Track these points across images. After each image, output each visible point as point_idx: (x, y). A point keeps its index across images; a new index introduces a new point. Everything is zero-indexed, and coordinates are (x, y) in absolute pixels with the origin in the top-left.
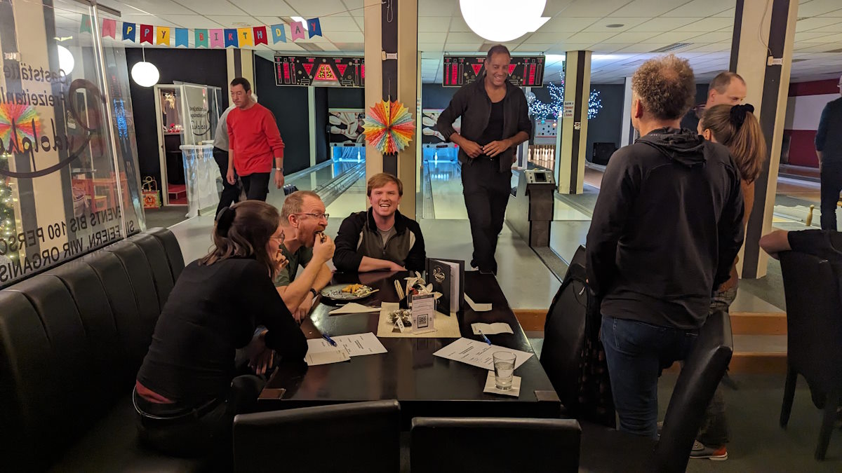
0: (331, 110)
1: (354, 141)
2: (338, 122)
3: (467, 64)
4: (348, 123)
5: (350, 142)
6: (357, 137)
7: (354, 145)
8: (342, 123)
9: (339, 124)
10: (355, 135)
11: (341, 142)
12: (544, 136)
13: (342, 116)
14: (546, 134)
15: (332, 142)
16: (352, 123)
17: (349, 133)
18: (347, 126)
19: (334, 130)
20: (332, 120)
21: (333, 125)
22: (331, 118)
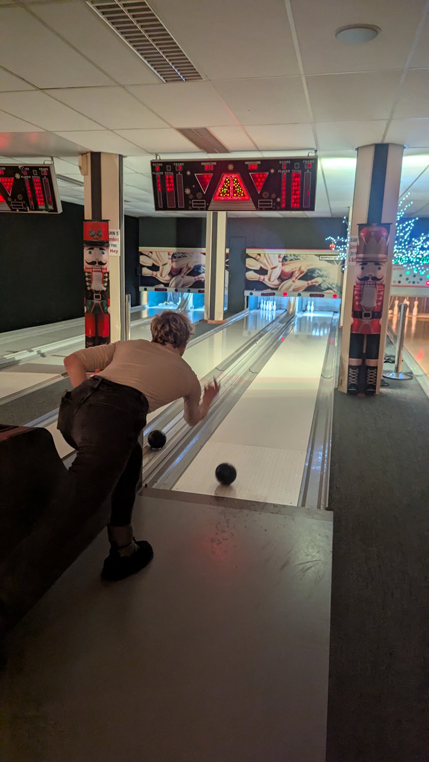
0: (141, 249)
1: (167, 285)
2: (148, 262)
3: (188, 173)
4: (160, 264)
5: (162, 286)
6: (171, 279)
7: (166, 290)
8: (153, 264)
9: (151, 265)
10: (168, 278)
11: (152, 285)
12: (401, 284)
13: (154, 256)
14: (404, 282)
15: (142, 285)
16: (165, 264)
17: (161, 275)
18: (159, 267)
19: (146, 272)
20: (143, 260)
21: (144, 266)
22: (142, 258)
